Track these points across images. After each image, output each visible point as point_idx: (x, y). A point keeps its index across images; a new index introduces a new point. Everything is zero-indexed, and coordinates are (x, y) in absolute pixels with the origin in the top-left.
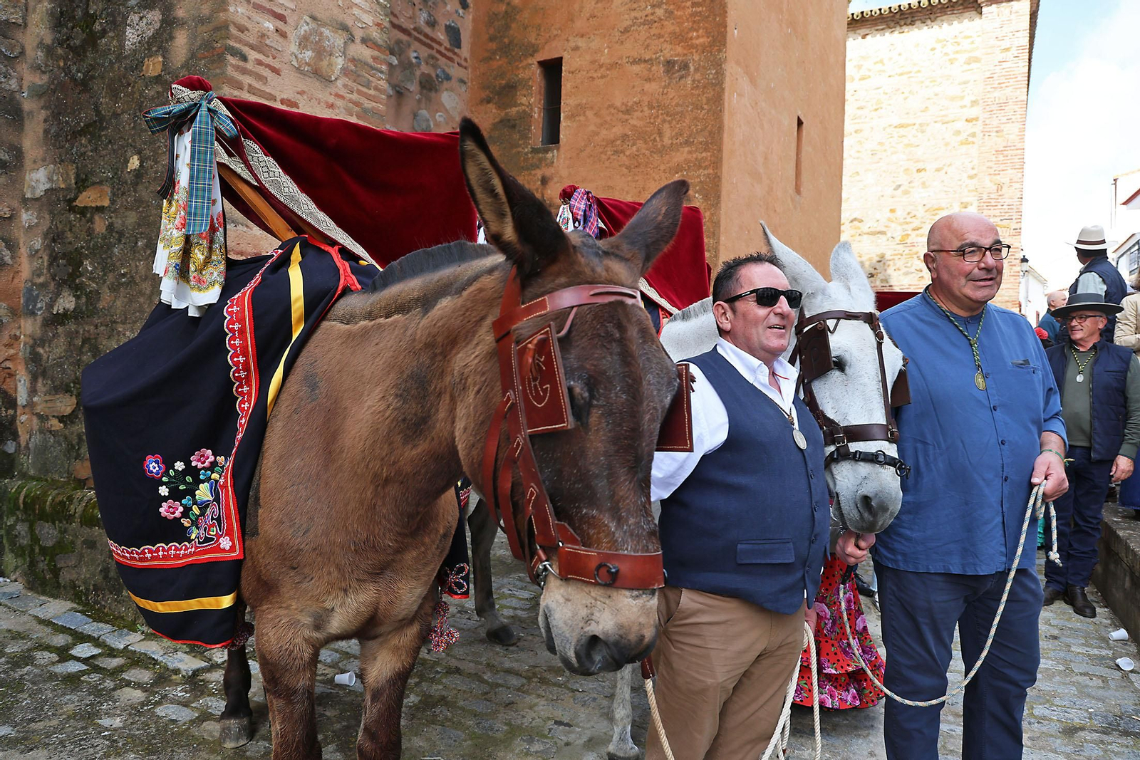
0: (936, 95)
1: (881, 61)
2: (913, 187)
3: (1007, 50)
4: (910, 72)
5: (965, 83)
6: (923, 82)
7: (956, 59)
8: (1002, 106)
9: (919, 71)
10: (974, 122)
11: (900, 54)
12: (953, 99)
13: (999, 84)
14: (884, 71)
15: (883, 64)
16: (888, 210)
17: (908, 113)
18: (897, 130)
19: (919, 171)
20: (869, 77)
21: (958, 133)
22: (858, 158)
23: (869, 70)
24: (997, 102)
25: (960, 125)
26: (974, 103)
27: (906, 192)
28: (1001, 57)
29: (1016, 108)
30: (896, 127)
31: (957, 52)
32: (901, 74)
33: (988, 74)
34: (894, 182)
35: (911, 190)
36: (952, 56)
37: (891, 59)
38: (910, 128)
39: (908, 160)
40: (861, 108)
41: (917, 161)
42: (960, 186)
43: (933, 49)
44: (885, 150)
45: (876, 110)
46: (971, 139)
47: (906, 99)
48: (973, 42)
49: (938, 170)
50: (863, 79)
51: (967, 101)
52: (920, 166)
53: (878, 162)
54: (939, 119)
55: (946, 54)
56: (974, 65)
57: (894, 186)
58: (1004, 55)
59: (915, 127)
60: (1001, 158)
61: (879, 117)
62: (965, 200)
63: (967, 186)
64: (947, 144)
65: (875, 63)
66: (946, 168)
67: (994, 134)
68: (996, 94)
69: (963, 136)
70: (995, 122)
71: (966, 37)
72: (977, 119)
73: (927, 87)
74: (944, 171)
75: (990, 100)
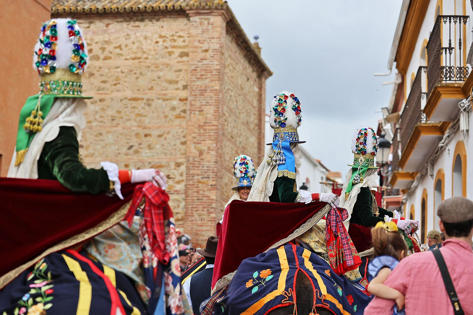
0: (159, 78)
1: (120, 47)
2: (142, 148)
3: (206, 51)
4: (140, 58)
5: (180, 71)
6: (149, 67)
7: (173, 52)
8: (203, 91)
9: (147, 58)
10: (185, 102)
11: (133, 43)
12: (171, 82)
13: (201, 75)
14: (122, 55)
15: (121, 49)
16: (123, 165)
17: (138, 90)
18: (131, 102)
19: (146, 136)
20: (110, 58)
21: (173, 109)
22: (101, 122)
23: (111, 53)
24: (199, 89)
25: (175, 103)
26: (185, 87)
27: (136, 152)
28: (202, 55)
29: (212, 95)
30: (130, 100)
31: (173, 47)
32: (134, 59)
33: (193, 67)
34: (128, 143)
35: (140, 150)
36: (170, 49)
37: (127, 46)
38: (139, 102)
39: (139, 126)
40: (104, 82)
41: (145, 128)
42: (175, 149)
43: (157, 42)
44: (122, 118)
45: (115, 85)
46: (182, 114)
47: (137, 78)
48: (184, 41)
49: (160, 136)
50: (106, 59)
51: (180, 85)
52: (147, 131)
53: (116, 126)
54: (161, 97)
55: (166, 48)
56: (185, 59)
57: (128, 146)
58: (204, 54)
59: (145, 101)
60: (202, 131)
61: (118, 91)
62: (179, 161)
63: (179, 150)
64: (166, 117)
65: (116, 48)
66: (165, 135)
67: (197, 113)
68: (199, 83)
69: (178, 111)
70: (198, 104)
71: (180, 37)
72: (186, 99)
73: (152, 71)
74: (163, 138)
75: (194, 87)
